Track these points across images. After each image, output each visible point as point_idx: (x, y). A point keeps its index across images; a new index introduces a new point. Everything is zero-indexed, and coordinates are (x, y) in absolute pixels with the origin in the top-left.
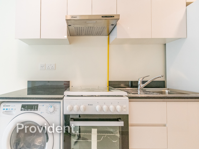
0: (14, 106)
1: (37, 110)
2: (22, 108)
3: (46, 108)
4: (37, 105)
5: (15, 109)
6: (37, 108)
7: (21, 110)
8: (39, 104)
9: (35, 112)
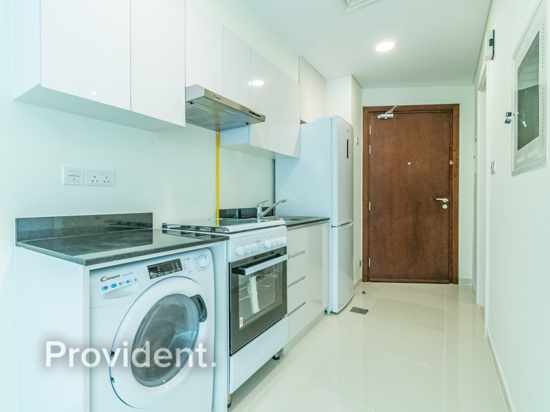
0: (131, 273)
1: (182, 270)
2: (152, 274)
3: (195, 262)
4: (178, 261)
5: (136, 280)
6: (180, 267)
7: (151, 278)
8: (181, 258)
9: (179, 273)
